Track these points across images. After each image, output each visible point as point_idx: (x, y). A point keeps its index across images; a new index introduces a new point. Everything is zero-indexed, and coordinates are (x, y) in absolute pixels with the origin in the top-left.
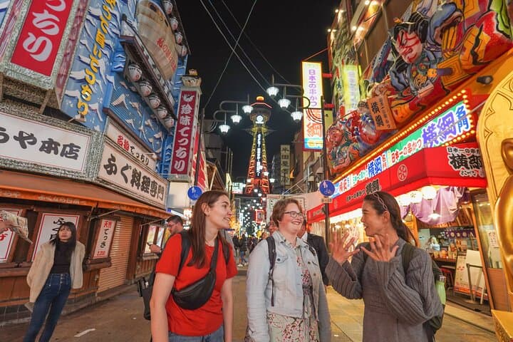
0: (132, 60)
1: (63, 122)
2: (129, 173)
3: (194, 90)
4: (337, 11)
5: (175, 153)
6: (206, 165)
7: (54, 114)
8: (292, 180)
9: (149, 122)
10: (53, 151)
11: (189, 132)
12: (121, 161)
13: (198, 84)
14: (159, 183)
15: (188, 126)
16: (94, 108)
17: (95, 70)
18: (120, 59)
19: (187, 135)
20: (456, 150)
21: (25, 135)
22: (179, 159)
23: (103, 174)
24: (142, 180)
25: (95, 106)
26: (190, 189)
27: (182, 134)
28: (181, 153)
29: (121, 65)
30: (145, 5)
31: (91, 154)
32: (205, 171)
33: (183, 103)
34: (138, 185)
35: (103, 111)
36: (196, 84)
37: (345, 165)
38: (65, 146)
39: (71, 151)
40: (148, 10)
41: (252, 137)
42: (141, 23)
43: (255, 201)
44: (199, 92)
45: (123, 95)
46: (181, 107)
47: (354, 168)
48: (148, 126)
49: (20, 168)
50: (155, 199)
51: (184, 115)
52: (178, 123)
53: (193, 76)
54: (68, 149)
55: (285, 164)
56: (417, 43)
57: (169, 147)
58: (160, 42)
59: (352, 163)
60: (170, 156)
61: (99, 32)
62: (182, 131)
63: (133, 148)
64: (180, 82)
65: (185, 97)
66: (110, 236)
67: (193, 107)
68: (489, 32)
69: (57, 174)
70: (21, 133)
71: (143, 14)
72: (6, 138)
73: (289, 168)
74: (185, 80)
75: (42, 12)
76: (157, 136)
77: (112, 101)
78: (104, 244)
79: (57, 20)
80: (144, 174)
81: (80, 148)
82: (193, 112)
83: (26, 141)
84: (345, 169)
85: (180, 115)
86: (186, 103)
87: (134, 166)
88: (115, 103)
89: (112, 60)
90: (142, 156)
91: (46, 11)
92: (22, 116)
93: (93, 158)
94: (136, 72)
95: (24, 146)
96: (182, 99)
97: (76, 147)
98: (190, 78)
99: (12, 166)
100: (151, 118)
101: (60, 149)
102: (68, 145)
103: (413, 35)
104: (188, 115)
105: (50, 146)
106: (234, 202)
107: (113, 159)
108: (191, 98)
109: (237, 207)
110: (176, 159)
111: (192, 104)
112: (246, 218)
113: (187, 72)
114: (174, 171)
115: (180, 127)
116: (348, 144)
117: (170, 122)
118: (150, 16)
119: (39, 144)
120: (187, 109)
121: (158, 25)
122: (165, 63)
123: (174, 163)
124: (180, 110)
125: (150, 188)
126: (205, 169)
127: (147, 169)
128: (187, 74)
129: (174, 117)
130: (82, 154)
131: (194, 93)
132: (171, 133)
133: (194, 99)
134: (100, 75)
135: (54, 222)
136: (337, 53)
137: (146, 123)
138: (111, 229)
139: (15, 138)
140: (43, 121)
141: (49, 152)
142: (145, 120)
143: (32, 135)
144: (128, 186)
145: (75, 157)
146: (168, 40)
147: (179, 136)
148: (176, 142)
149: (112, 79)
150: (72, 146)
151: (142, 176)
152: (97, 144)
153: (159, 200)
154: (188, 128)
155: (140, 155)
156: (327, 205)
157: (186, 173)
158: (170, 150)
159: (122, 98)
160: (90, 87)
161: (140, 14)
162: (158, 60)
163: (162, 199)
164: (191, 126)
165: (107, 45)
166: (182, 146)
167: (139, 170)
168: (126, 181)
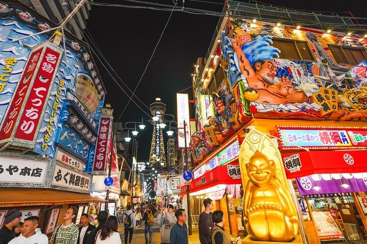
0: (72, 113)
1: (33, 157)
2: (68, 178)
3: (109, 117)
4: (195, 66)
5: (96, 157)
6: (117, 157)
7: (30, 153)
8: (176, 162)
9: (81, 141)
10: (27, 174)
11: (105, 144)
12: (64, 171)
13: (112, 113)
14: (86, 178)
15: (105, 140)
16: (50, 145)
17: (52, 124)
18: (65, 114)
19: (104, 146)
20: (231, 167)
21: (12, 167)
22: (99, 161)
23: (55, 182)
24: (75, 179)
25: (51, 144)
26: (106, 179)
27: (101, 145)
28: (100, 157)
29: (66, 117)
30: (80, 78)
31: (48, 172)
32: (116, 162)
33: (102, 125)
34: (73, 183)
35: (55, 145)
36: (110, 113)
37: (200, 159)
38: (34, 170)
39: (37, 172)
40: (82, 80)
41: (153, 126)
42: (78, 88)
43: (153, 175)
44: (112, 118)
45: (66, 132)
46: (100, 128)
47: (205, 161)
48: (80, 144)
49: (9, 186)
50: (83, 188)
51: (102, 133)
52: (99, 138)
53: (108, 108)
54: (35, 171)
55: (172, 151)
56: (222, 105)
57: (92, 153)
58: (89, 97)
59: (204, 158)
60: (93, 159)
61: (55, 103)
62: (101, 143)
63: (70, 160)
64: (100, 111)
65: (103, 122)
66: (56, 218)
67: (108, 127)
68: (241, 113)
69: (29, 187)
70: (10, 166)
71: (79, 83)
72: (2, 170)
73: (174, 154)
74: (103, 110)
75: (30, 108)
76: (85, 148)
77: (60, 137)
78: (52, 224)
79: (37, 111)
80: (77, 175)
81: (42, 170)
82: (108, 131)
83: (12, 171)
84: (201, 161)
85: (100, 133)
86: (103, 125)
87: (71, 172)
88: (62, 138)
89: (61, 115)
90: (76, 163)
91: (32, 108)
92: (11, 157)
93: (49, 175)
94: (74, 120)
95: (11, 174)
96: (101, 123)
97: (40, 169)
98: (106, 109)
99: (4, 186)
100: (82, 139)
101: (31, 172)
102: (35, 170)
103: (220, 101)
104: (105, 133)
105: (25, 171)
106: (139, 177)
107: (60, 171)
108: (107, 122)
109: (141, 180)
110: (97, 161)
111: (108, 126)
112: (149, 186)
113: (105, 105)
114: (96, 169)
115: (100, 140)
116: (202, 146)
117: (94, 139)
118: (83, 84)
119: (20, 171)
120: (104, 129)
121: (88, 88)
122: (91, 107)
123: (95, 164)
124: (100, 130)
125: (80, 182)
126: (117, 160)
127: (79, 172)
128: (105, 107)
129: (96, 136)
130: (43, 173)
131: (109, 119)
132: (94, 144)
133: (109, 122)
134: (55, 126)
135: (25, 215)
136: (197, 89)
137: (79, 143)
138: (57, 214)
139: (7, 170)
140: (23, 158)
141: (24, 175)
142: (79, 141)
143: (16, 166)
144: (68, 185)
145: (39, 176)
146: (94, 95)
147: (99, 146)
148: (97, 150)
149: (60, 125)
150: (38, 169)
151: (76, 176)
152: (52, 166)
153: (86, 189)
154: (105, 141)
155: (75, 162)
156: (188, 186)
157: (103, 170)
158: (93, 155)
159: (66, 134)
160: (49, 135)
161: (77, 84)
162: (87, 106)
163: (87, 187)
164: (106, 140)
165: (59, 108)
166: (101, 153)
167: (74, 173)
168: (66, 183)
